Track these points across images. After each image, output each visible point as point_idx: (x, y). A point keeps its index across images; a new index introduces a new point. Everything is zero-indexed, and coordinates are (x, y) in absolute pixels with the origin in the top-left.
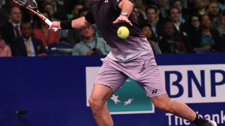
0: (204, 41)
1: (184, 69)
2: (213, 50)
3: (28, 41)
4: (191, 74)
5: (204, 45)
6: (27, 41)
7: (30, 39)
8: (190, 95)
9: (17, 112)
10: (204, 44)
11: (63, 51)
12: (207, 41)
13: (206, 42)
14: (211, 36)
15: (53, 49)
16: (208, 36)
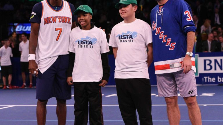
1: (213, 59)
4: (216, 61)
8: (215, 69)
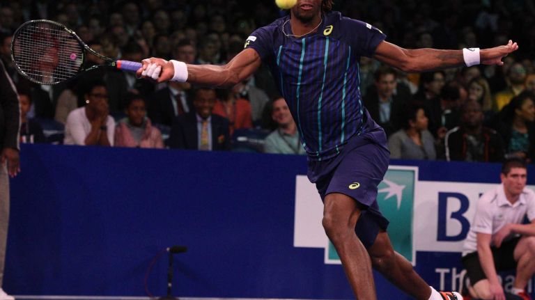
0: (514, 143)
2: (528, 160)
3: (205, 124)
5: (513, 151)
6: (202, 123)
7: (209, 119)
9: (168, 249)
10: (514, 148)
11: (258, 144)
12: (519, 144)
13: (516, 146)
14: (526, 136)
15: (241, 139)
16: (522, 135)
